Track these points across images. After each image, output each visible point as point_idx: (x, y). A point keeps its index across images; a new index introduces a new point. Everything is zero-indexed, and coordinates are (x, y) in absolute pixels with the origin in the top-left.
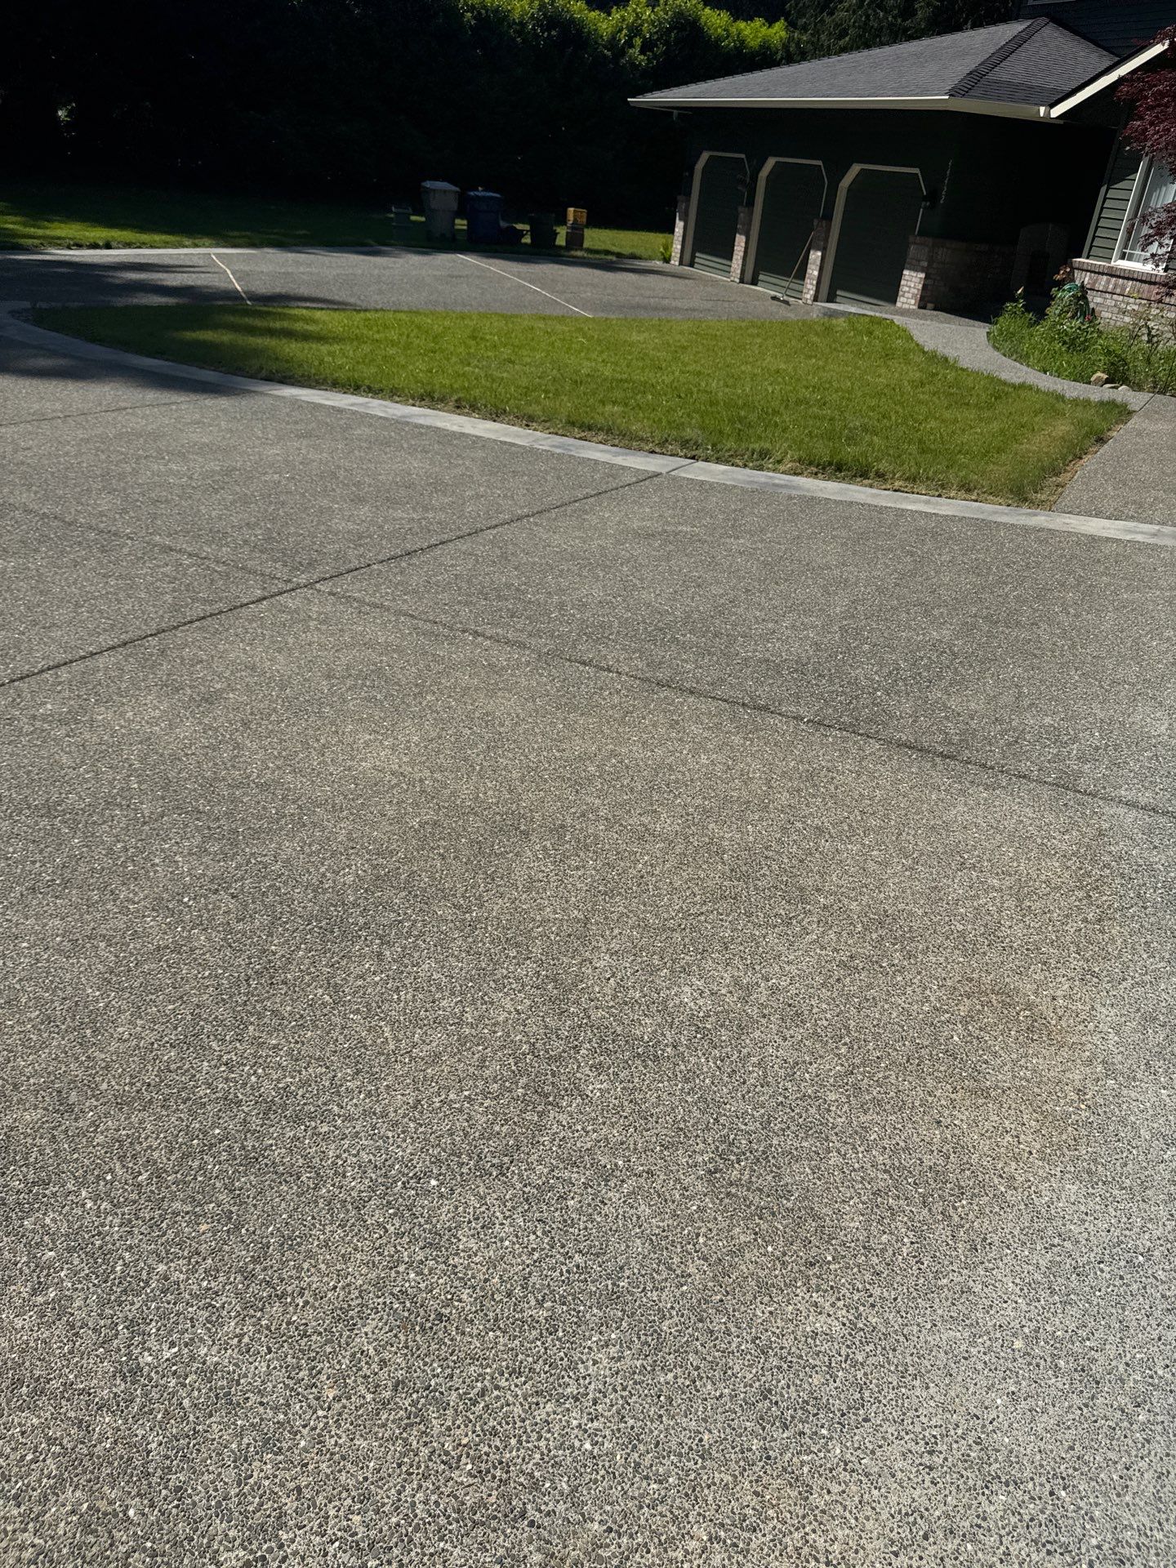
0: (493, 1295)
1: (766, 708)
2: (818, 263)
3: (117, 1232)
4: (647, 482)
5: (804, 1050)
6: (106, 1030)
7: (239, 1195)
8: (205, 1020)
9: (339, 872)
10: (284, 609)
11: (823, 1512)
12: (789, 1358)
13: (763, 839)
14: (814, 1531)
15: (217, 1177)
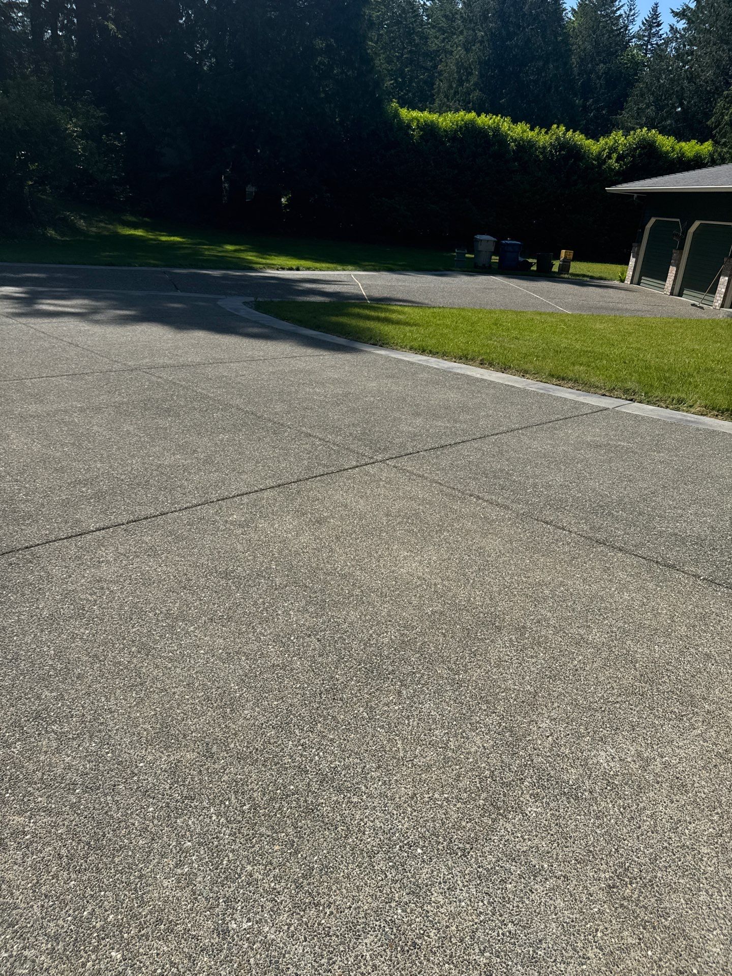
1: (673, 567)
2: (726, 284)
3: (227, 839)
4: (599, 413)
7: (300, 831)
8: (294, 715)
9: (380, 635)
10: (367, 474)
13: (665, 657)
15: (288, 817)
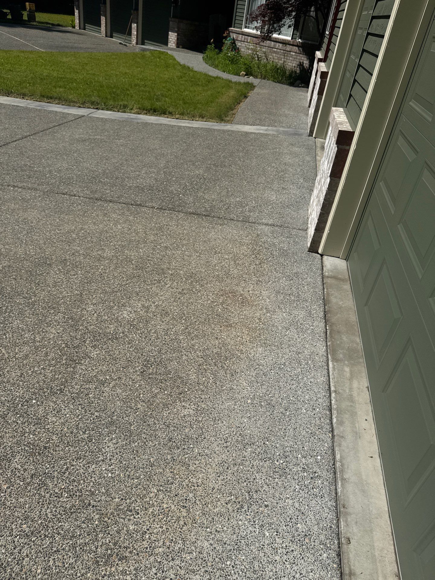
0: (65, 434)
2: (136, 29)
4: (79, 120)
5: (170, 324)
11: (194, 471)
12: (177, 426)
13: (146, 254)
14: (192, 478)
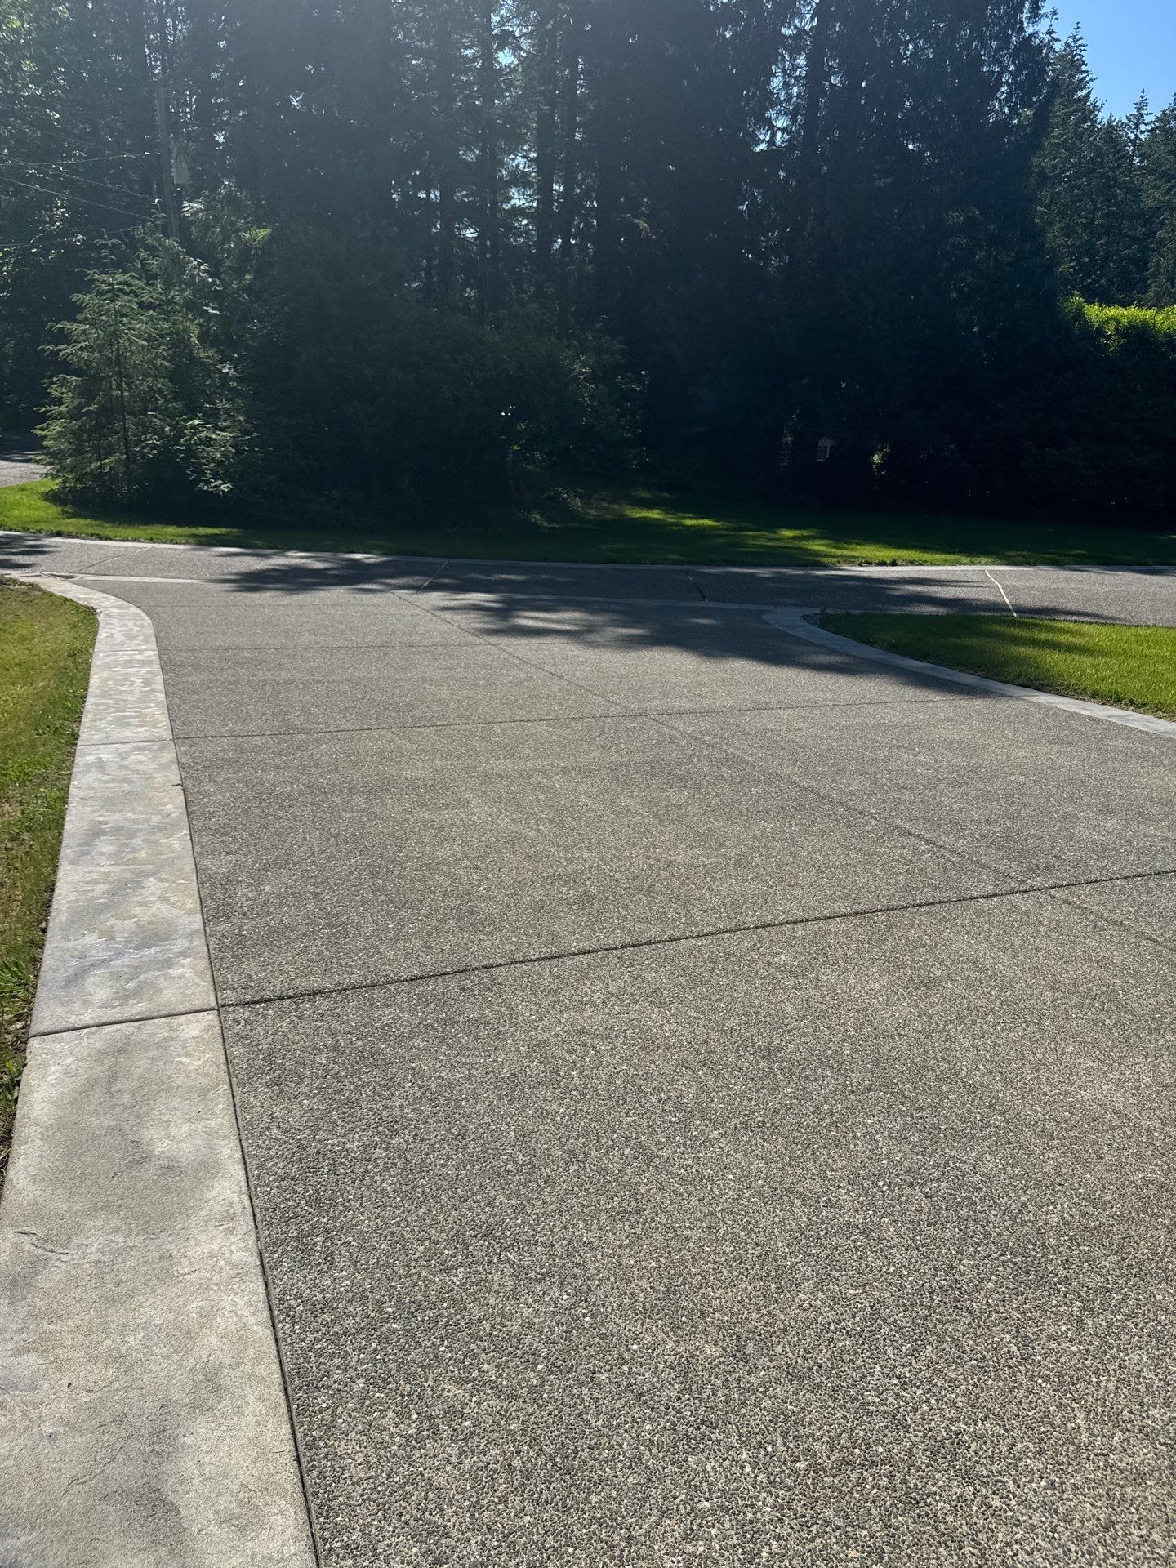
6: (789, 1292)
8: (884, 1319)
